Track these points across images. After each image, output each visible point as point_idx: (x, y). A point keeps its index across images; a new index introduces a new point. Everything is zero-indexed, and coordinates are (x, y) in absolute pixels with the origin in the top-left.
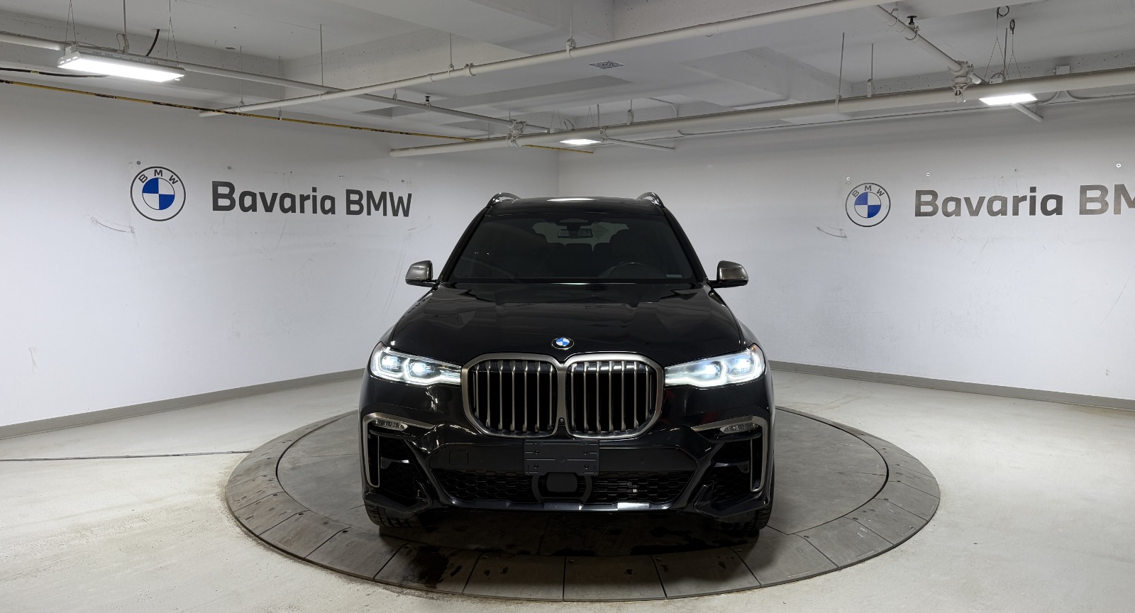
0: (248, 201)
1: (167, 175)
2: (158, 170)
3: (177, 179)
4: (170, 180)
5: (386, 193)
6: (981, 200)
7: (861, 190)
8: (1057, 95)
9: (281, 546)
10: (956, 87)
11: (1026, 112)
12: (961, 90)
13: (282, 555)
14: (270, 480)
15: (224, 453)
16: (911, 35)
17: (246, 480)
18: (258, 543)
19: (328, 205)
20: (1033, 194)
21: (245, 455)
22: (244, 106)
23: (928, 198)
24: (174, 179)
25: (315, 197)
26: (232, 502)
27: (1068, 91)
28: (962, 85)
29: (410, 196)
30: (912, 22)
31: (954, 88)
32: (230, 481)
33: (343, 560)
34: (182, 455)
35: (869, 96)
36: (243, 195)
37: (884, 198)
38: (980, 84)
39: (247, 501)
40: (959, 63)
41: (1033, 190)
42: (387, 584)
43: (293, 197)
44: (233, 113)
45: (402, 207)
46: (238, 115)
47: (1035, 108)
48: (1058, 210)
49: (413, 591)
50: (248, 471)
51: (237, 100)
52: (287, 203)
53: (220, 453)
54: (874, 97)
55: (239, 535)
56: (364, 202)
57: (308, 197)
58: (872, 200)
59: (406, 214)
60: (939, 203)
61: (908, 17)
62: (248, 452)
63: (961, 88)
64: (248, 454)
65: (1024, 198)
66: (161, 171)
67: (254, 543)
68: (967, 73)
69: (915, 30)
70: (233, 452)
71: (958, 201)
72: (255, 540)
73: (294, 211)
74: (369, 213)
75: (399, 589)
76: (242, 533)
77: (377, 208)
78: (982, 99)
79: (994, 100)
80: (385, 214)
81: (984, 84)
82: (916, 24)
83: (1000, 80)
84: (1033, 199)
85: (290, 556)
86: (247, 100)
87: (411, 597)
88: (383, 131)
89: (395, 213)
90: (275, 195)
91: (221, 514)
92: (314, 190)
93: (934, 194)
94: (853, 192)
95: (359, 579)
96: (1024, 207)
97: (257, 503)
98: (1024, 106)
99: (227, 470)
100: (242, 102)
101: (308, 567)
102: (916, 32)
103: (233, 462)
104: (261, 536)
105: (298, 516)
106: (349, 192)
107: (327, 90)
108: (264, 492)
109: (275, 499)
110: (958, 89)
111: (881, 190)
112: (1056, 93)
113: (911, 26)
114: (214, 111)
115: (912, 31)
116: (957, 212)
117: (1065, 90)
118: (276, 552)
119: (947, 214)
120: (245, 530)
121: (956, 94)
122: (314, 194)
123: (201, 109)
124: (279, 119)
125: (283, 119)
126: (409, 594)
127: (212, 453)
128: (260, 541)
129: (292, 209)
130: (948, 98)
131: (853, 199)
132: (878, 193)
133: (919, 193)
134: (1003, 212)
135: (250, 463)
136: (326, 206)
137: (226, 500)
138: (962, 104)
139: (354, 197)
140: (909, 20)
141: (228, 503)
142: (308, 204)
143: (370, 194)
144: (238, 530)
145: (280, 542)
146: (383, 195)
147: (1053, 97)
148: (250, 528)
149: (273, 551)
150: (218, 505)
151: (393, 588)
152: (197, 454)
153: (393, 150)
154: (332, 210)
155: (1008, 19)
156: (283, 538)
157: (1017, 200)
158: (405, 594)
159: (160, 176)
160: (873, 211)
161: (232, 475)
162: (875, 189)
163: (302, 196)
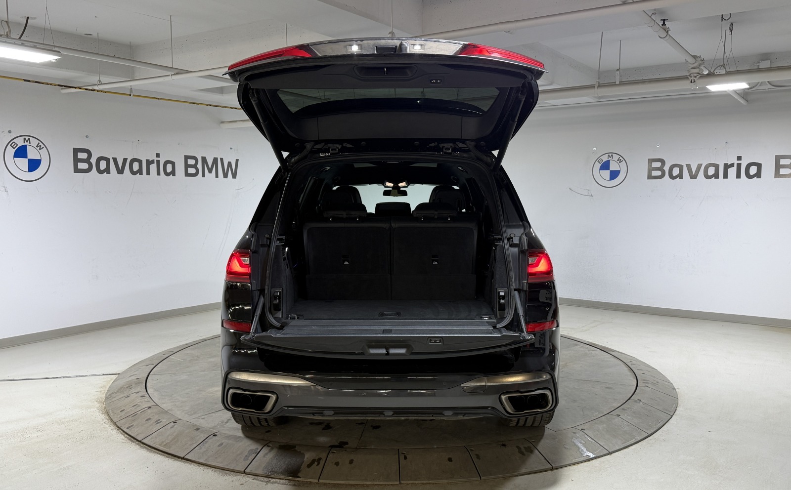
0: (103, 164)
1: (34, 142)
2: (27, 138)
3: (42, 146)
4: (37, 146)
5: (217, 158)
6: (699, 166)
7: (605, 158)
8: (759, 84)
9: (161, 448)
10: (691, 77)
11: (736, 97)
12: (695, 79)
13: (163, 455)
14: (142, 396)
15: (96, 375)
16: (664, 34)
17: (120, 397)
18: (142, 447)
19: (169, 168)
20: (739, 162)
21: (115, 377)
22: (101, 84)
23: (658, 165)
24: (40, 146)
25: (158, 162)
26: (112, 414)
27: (768, 82)
28: (695, 75)
29: (237, 161)
30: (664, 24)
31: (689, 77)
32: (107, 398)
33: (216, 458)
34: (60, 378)
35: (618, 83)
36: (99, 159)
37: (623, 164)
38: (707, 75)
39: (126, 413)
40: (695, 57)
41: (739, 158)
42: (255, 475)
43: (140, 162)
44: (91, 90)
45: (231, 171)
46: (96, 92)
47: (744, 94)
48: (758, 175)
49: (278, 480)
50: (121, 389)
51: (94, 79)
52: (136, 167)
53: (92, 375)
54: (622, 83)
55: (124, 441)
56: (199, 166)
57: (153, 162)
58: (614, 167)
59: (234, 176)
60: (666, 169)
61: (661, 20)
62: (116, 374)
63: (695, 77)
64: (117, 376)
65: (732, 165)
66: (29, 139)
67: (138, 447)
68: (700, 65)
69: (667, 31)
70: (103, 375)
71: (681, 167)
72: (138, 444)
73: (141, 174)
74: (204, 175)
75: (267, 479)
76: (126, 439)
77: (210, 171)
78: (708, 87)
79: (715, 88)
80: (217, 176)
81: (711, 75)
82: (667, 26)
83: (723, 72)
84: (739, 166)
85: (170, 456)
86: (104, 79)
87: (276, 485)
88: (217, 106)
89: (225, 176)
90: (125, 160)
91: (104, 424)
92: (158, 155)
93: (663, 162)
94: (598, 160)
95: (232, 473)
96: (732, 171)
97: (135, 415)
98: (735, 92)
99: (101, 389)
100: (100, 81)
101: (187, 464)
102: (668, 32)
103: (107, 382)
104: (143, 441)
105: (172, 424)
106: (187, 158)
107: (177, 71)
108: (139, 406)
109: (149, 411)
110: (693, 78)
111: (621, 158)
112: (759, 82)
113: (664, 26)
114: (76, 88)
115: (664, 31)
116: (680, 176)
117: (766, 80)
118: (158, 453)
119: (672, 177)
120: (128, 436)
121: (691, 82)
122: (158, 159)
123: (64, 86)
124: (130, 95)
125: (134, 95)
126: (275, 483)
127: (86, 376)
128: (143, 445)
129: (140, 171)
130: (685, 85)
131: (598, 166)
132: (618, 160)
133: (651, 161)
134: (716, 176)
135: (122, 382)
136: (168, 169)
137: (107, 413)
138: (695, 90)
139: (191, 162)
140: (662, 23)
141: (108, 415)
142: (153, 168)
143: (204, 160)
144: (122, 437)
145: (160, 445)
146: (215, 160)
147: (756, 85)
148: (132, 435)
149: (156, 453)
150: (101, 417)
151: (262, 479)
152: (74, 377)
153: (223, 122)
154: (173, 173)
155: (729, 22)
156: (163, 442)
157: (727, 167)
158: (273, 483)
159: (28, 143)
160: (614, 175)
161: (107, 393)
162: (616, 157)
163: (147, 161)
